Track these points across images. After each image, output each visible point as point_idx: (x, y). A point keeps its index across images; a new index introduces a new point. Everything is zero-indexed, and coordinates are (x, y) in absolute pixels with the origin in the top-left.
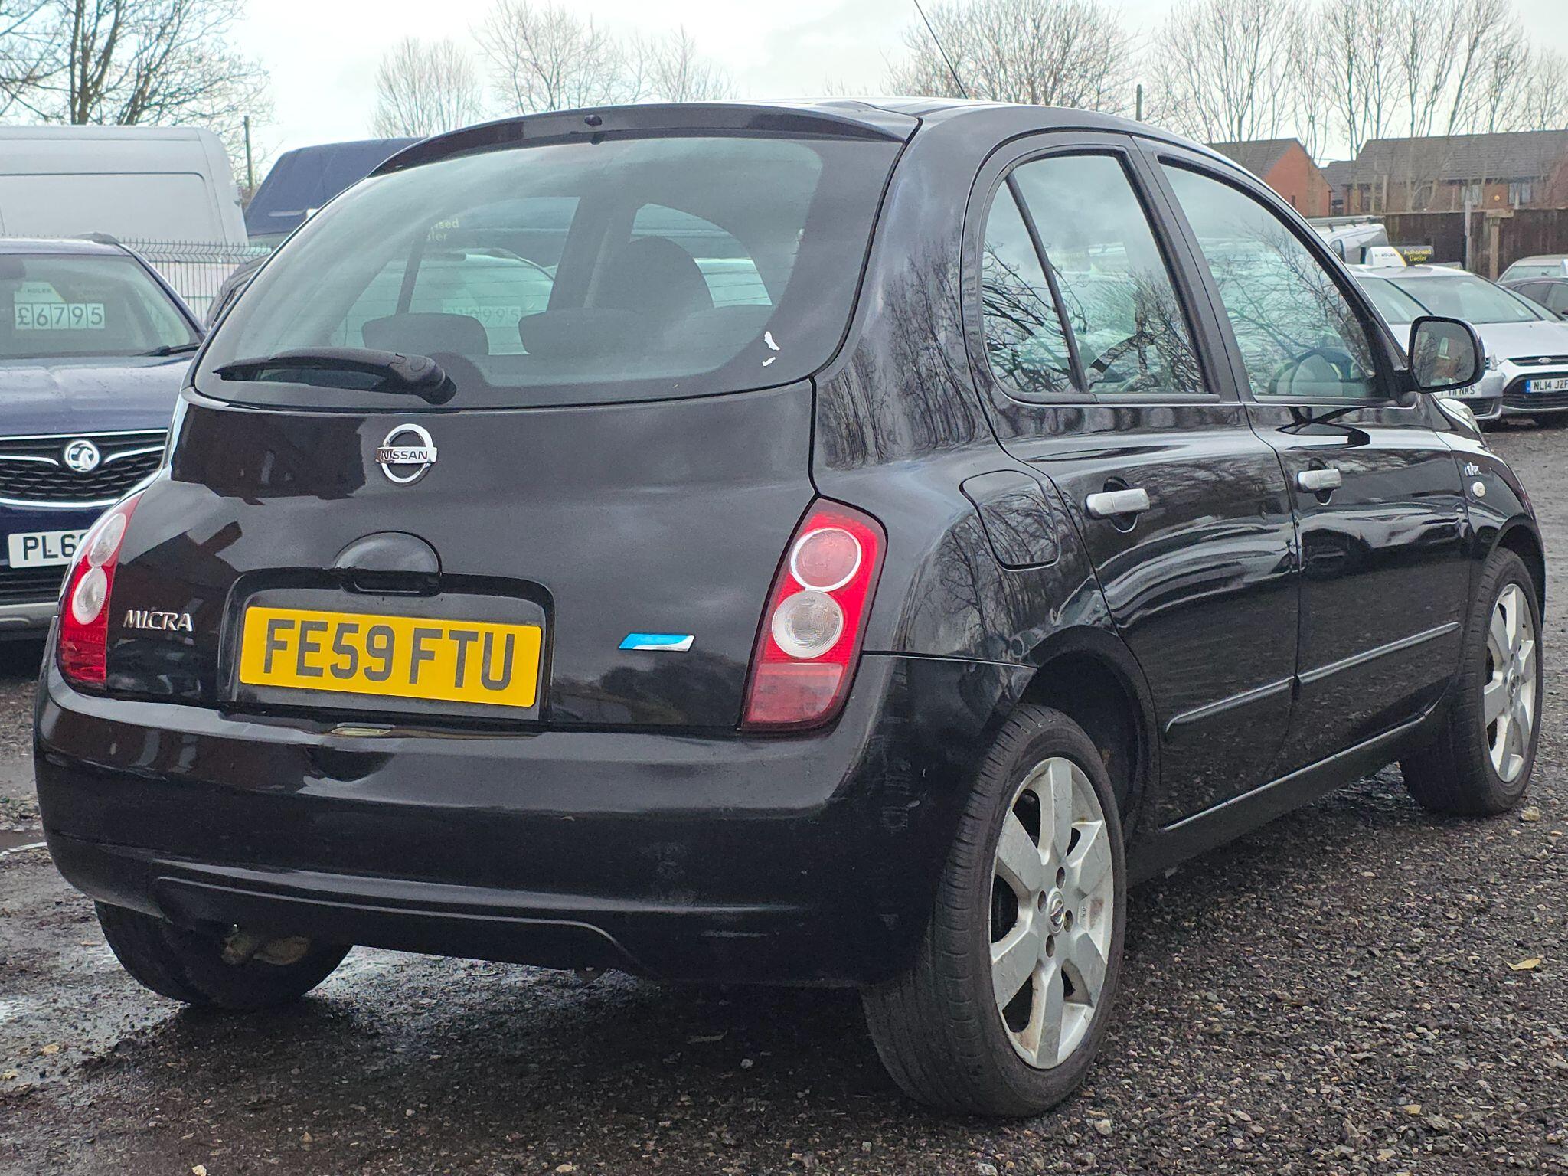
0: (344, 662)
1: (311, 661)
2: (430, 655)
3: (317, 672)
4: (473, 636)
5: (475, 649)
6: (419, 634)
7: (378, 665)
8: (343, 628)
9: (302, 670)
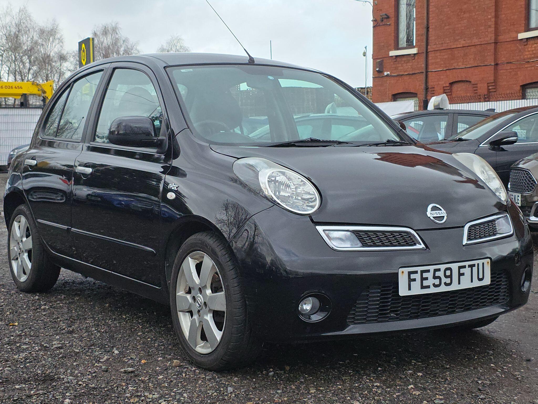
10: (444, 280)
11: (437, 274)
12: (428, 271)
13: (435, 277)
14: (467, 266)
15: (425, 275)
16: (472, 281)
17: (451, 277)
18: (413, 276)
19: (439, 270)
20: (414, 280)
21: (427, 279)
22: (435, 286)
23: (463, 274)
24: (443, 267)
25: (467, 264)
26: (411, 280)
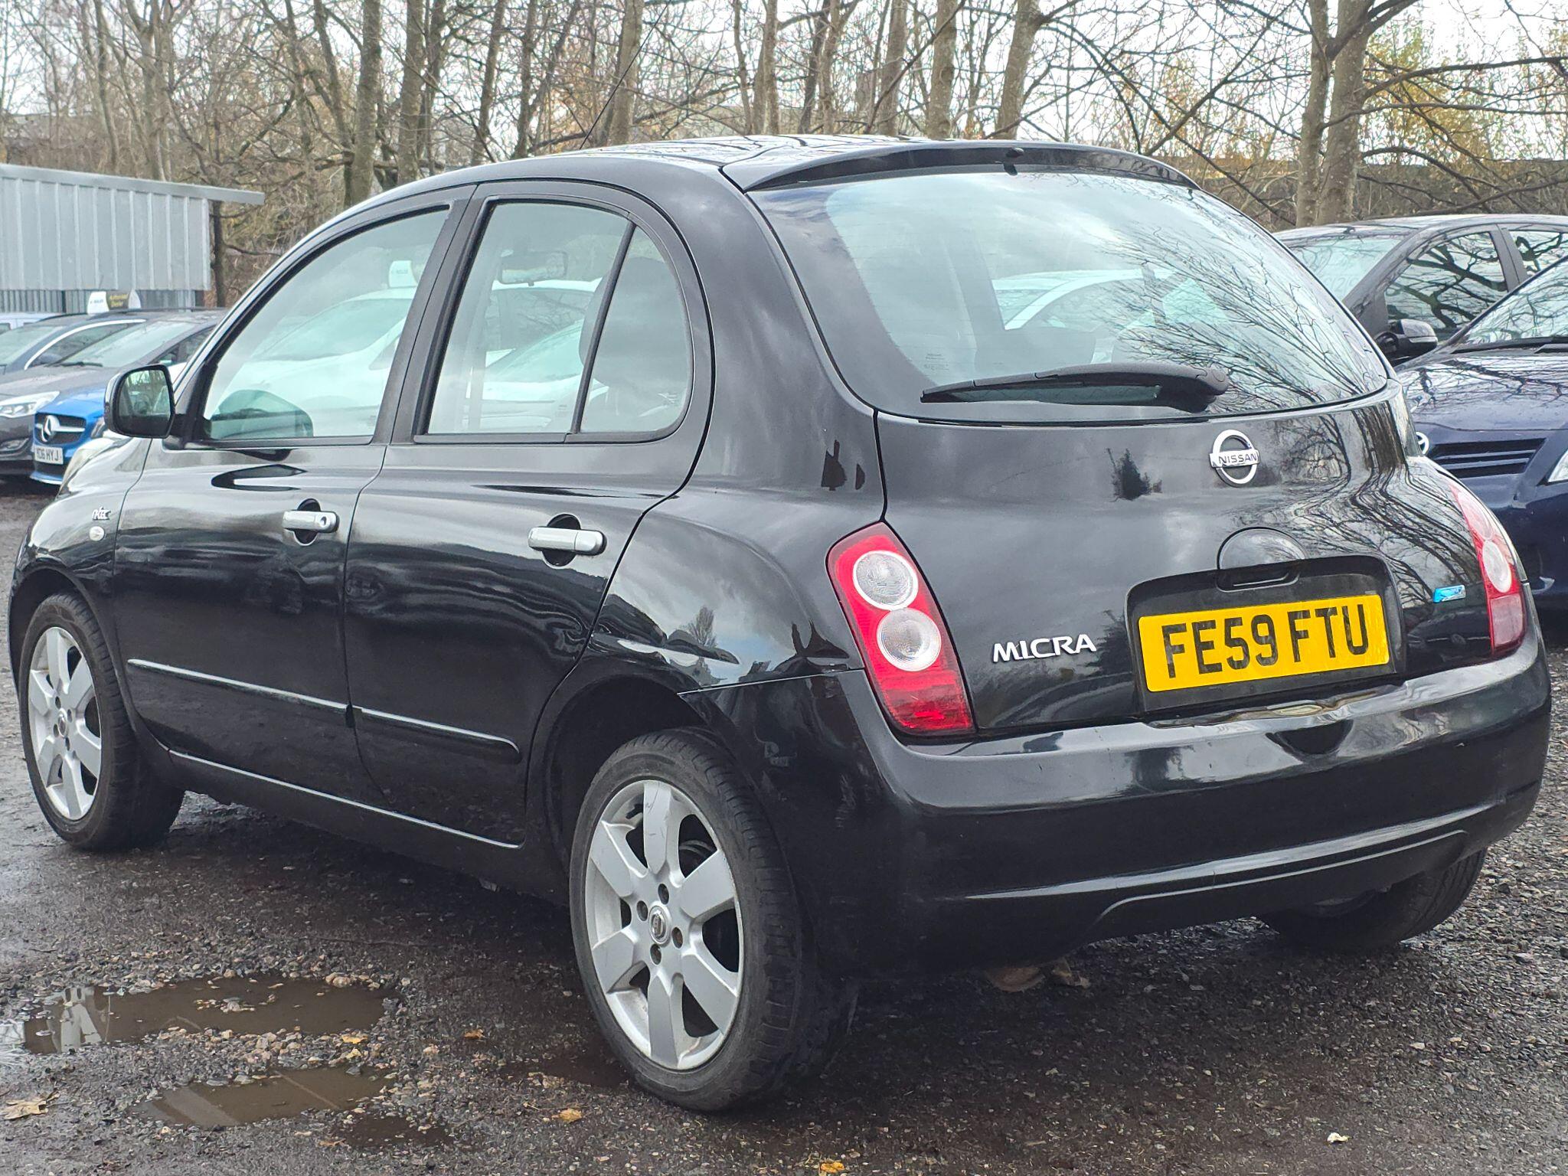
0: (1237, 653)
1: (1209, 657)
2: (1306, 634)
3: (1216, 668)
4: (1334, 611)
5: (1337, 621)
6: (1293, 616)
7: (1266, 650)
8: (1230, 623)
9: (1205, 668)
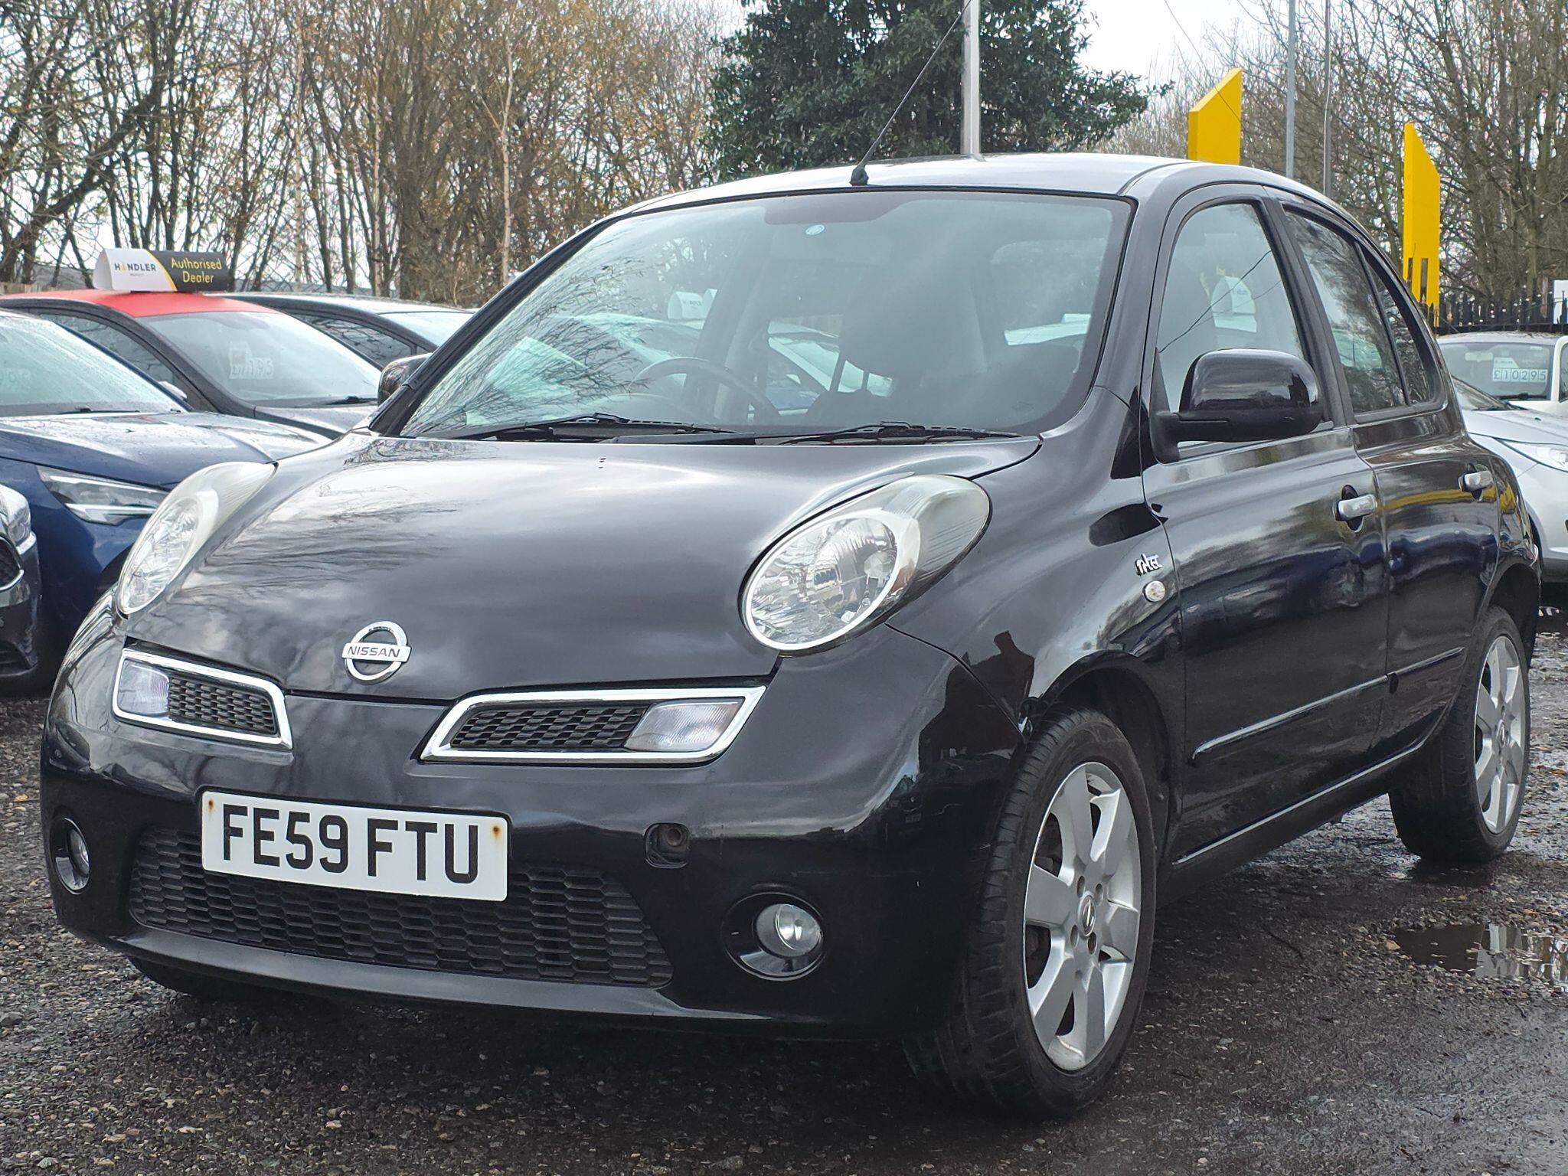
10: (320, 851)
11: (300, 828)
12: (273, 814)
13: (293, 837)
14: (402, 826)
15: (266, 824)
16: (421, 876)
17: (342, 844)
18: (235, 821)
19: (305, 817)
20: (238, 832)
21: (269, 836)
22: (293, 862)
23: (387, 847)
24: (317, 811)
25: (402, 817)
26: (231, 832)
